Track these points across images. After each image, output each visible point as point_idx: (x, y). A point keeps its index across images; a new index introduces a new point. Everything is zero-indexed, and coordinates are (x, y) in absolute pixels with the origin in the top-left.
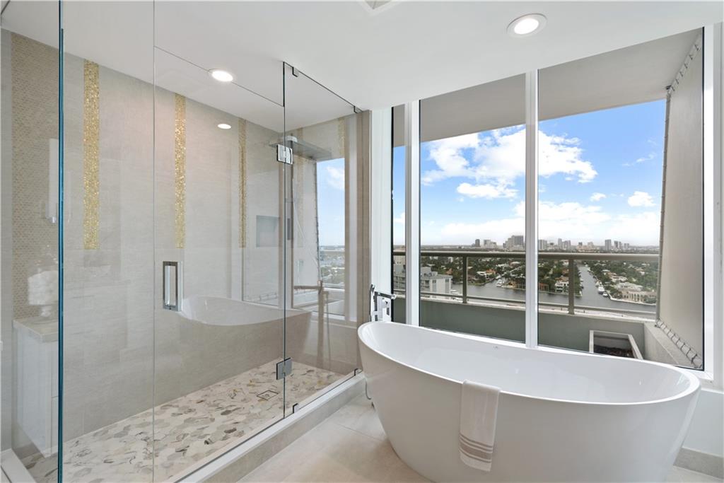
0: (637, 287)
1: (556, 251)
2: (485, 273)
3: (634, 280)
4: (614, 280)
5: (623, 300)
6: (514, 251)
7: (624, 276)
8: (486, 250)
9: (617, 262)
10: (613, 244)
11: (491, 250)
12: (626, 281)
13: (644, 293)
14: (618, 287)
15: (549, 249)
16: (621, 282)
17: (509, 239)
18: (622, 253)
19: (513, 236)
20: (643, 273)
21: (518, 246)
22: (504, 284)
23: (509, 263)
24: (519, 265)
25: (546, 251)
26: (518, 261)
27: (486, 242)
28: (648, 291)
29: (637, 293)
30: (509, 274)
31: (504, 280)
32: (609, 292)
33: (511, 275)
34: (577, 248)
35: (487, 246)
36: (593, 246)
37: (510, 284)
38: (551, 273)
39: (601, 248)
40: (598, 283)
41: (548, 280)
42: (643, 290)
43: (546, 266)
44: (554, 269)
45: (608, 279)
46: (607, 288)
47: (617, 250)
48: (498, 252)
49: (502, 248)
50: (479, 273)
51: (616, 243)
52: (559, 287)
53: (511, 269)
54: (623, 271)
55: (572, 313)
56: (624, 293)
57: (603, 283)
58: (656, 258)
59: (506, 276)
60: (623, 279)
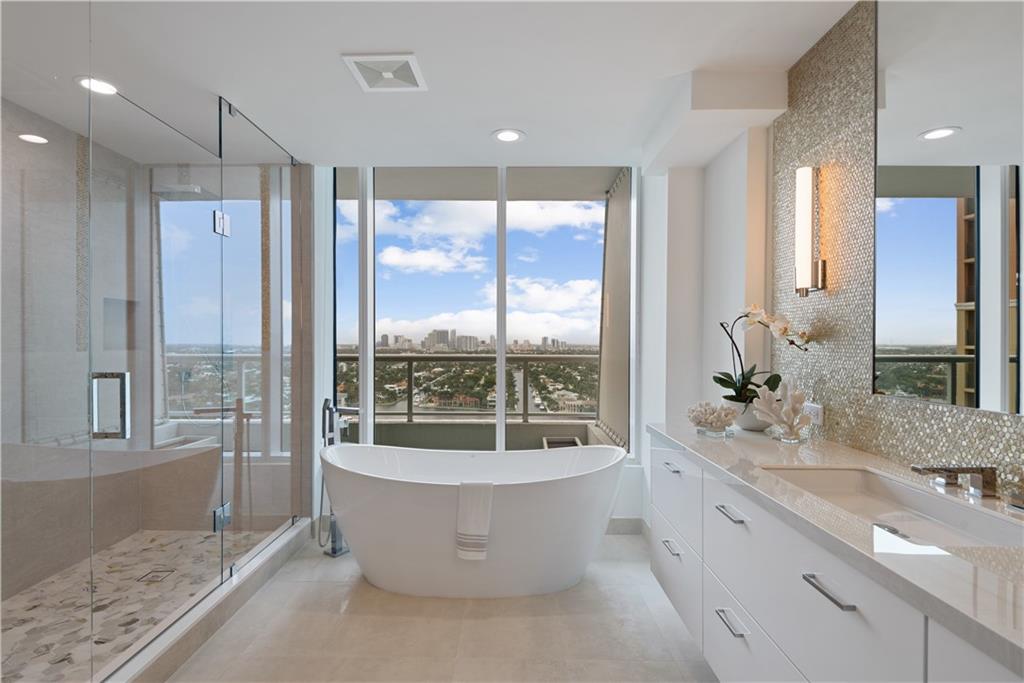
0: (574, 395)
1: (488, 352)
2: (396, 387)
3: (571, 387)
4: (551, 388)
5: (559, 412)
6: (435, 353)
7: (560, 382)
8: (398, 351)
9: (553, 365)
10: (550, 342)
11: (405, 351)
12: (563, 389)
13: (580, 402)
14: (554, 396)
15: (480, 349)
16: (558, 390)
17: (430, 335)
18: (560, 353)
19: (435, 331)
20: (579, 378)
21: (441, 345)
22: (422, 402)
23: (430, 371)
24: (443, 373)
25: (476, 352)
26: (442, 367)
27: (397, 338)
28: (584, 399)
29: (573, 403)
30: (430, 386)
31: (423, 396)
32: (546, 403)
33: (432, 388)
34: (512, 347)
35: (398, 346)
36: (530, 345)
37: (431, 401)
38: (482, 382)
39: (538, 347)
40: (534, 394)
41: (478, 393)
42: (579, 398)
43: (475, 373)
44: (486, 377)
45: (545, 388)
46: (544, 399)
47: (554, 350)
48: (414, 355)
49: (420, 348)
50: (387, 386)
51: (553, 341)
52: (491, 401)
53: (431, 380)
54: (560, 376)
55: (526, 421)
56: (561, 404)
57: (540, 393)
58: (596, 359)
59: (426, 390)
60: (560, 386)
